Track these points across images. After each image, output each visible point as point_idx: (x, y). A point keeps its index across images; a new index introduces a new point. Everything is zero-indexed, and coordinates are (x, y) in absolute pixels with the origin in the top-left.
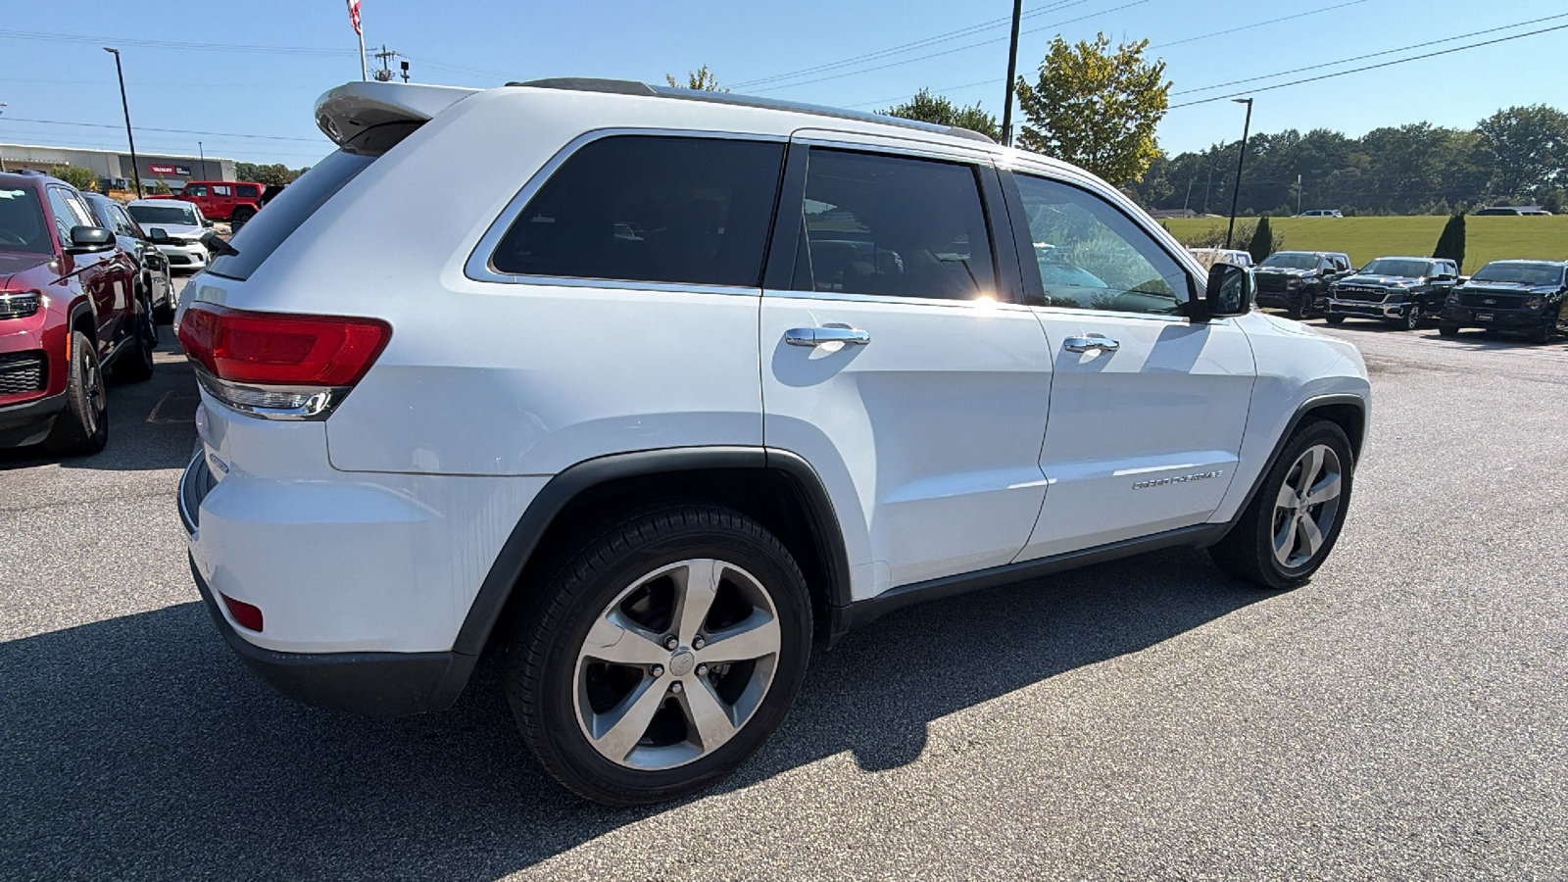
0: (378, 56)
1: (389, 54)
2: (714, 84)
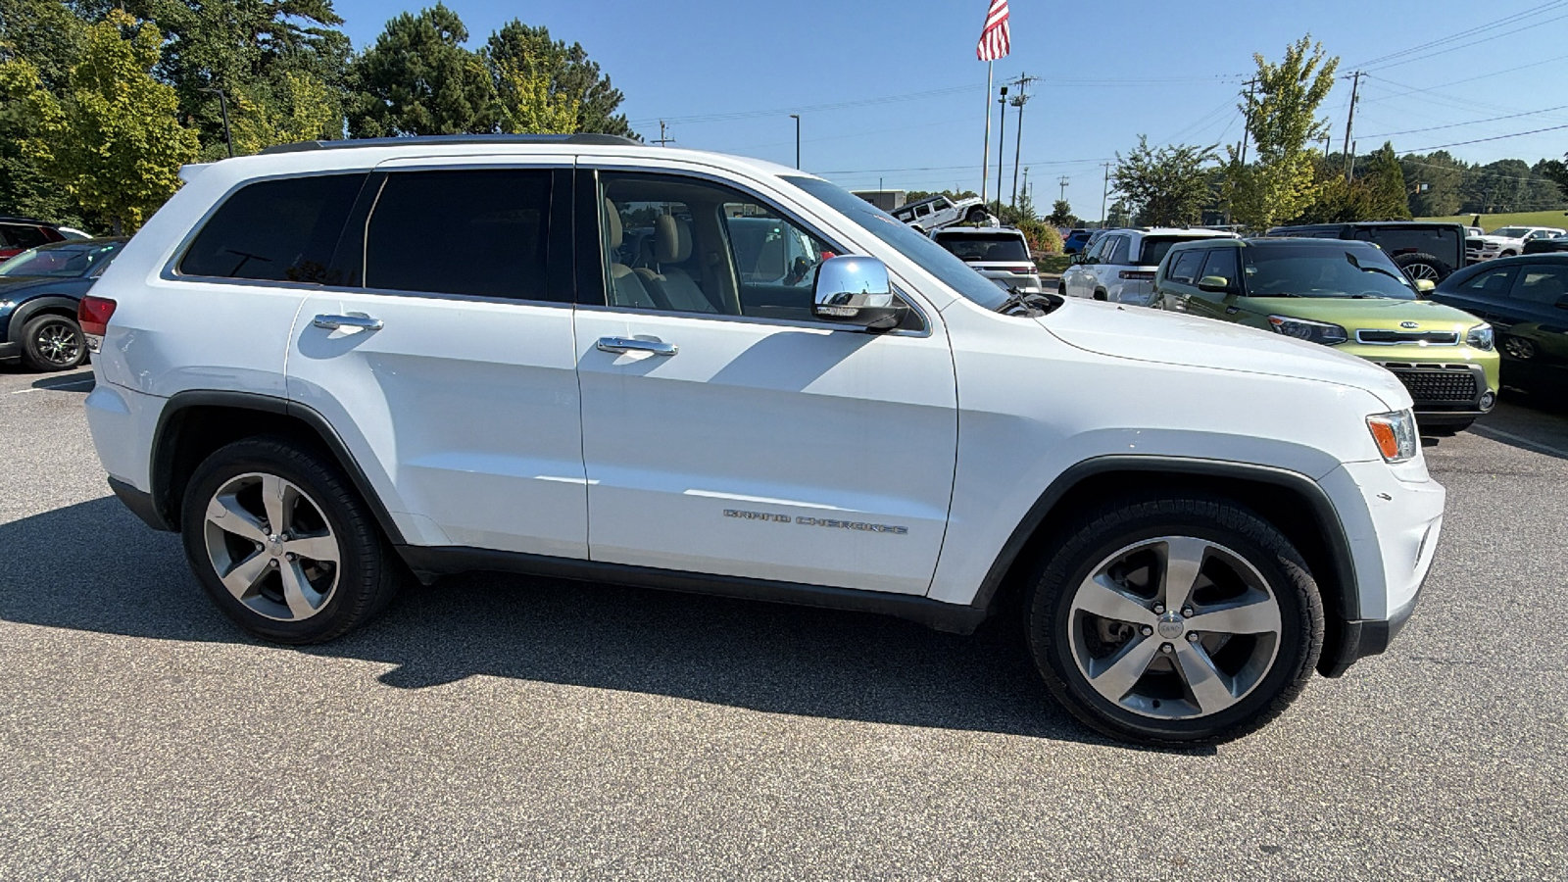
0: (1017, 83)
1: (1026, 80)
2: (1320, 54)
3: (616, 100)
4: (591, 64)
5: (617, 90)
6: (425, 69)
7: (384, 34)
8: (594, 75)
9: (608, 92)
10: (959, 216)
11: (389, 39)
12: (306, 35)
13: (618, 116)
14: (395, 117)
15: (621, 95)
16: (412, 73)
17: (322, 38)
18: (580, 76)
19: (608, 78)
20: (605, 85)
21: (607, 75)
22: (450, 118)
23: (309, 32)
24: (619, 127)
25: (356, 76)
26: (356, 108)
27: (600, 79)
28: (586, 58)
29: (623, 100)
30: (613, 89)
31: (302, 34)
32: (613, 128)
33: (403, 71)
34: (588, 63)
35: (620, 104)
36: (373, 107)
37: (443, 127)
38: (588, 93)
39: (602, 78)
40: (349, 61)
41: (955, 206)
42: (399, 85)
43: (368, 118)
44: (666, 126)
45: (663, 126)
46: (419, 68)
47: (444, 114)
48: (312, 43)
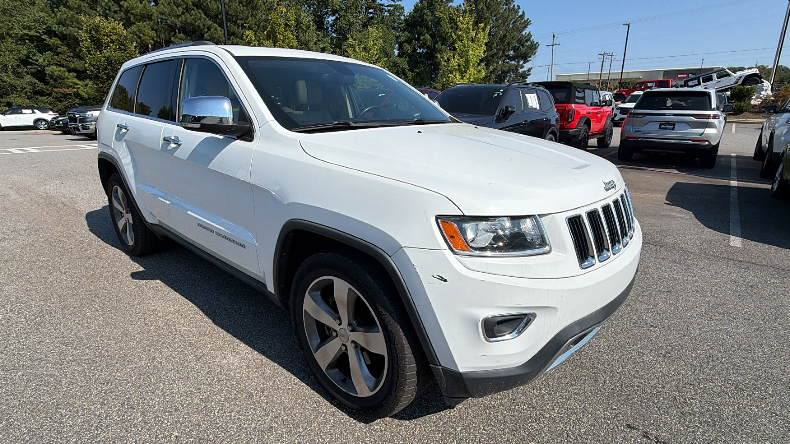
3: (527, 23)
4: (516, 6)
5: (528, 19)
6: (432, 18)
7: (417, 3)
8: (517, 12)
9: (523, 20)
10: (736, 82)
11: (419, 5)
12: (386, 8)
13: (526, 33)
14: (417, 42)
15: (530, 21)
16: (426, 21)
17: (392, 8)
18: (508, 13)
19: (524, 13)
20: (522, 17)
21: (523, 11)
22: (440, 41)
23: (387, 6)
24: (526, 39)
25: (403, 25)
26: (401, 39)
27: (519, 14)
28: (514, 3)
29: (530, 24)
30: (526, 18)
31: (385, 8)
32: (522, 40)
33: (423, 20)
34: (514, 6)
35: (528, 27)
36: (408, 38)
37: (436, 46)
38: (512, 22)
39: (521, 13)
40: (402, 18)
41: (735, 75)
42: (421, 27)
43: (405, 44)
44: (556, 37)
45: (554, 37)
46: (430, 18)
47: (438, 39)
48: (389, 11)
